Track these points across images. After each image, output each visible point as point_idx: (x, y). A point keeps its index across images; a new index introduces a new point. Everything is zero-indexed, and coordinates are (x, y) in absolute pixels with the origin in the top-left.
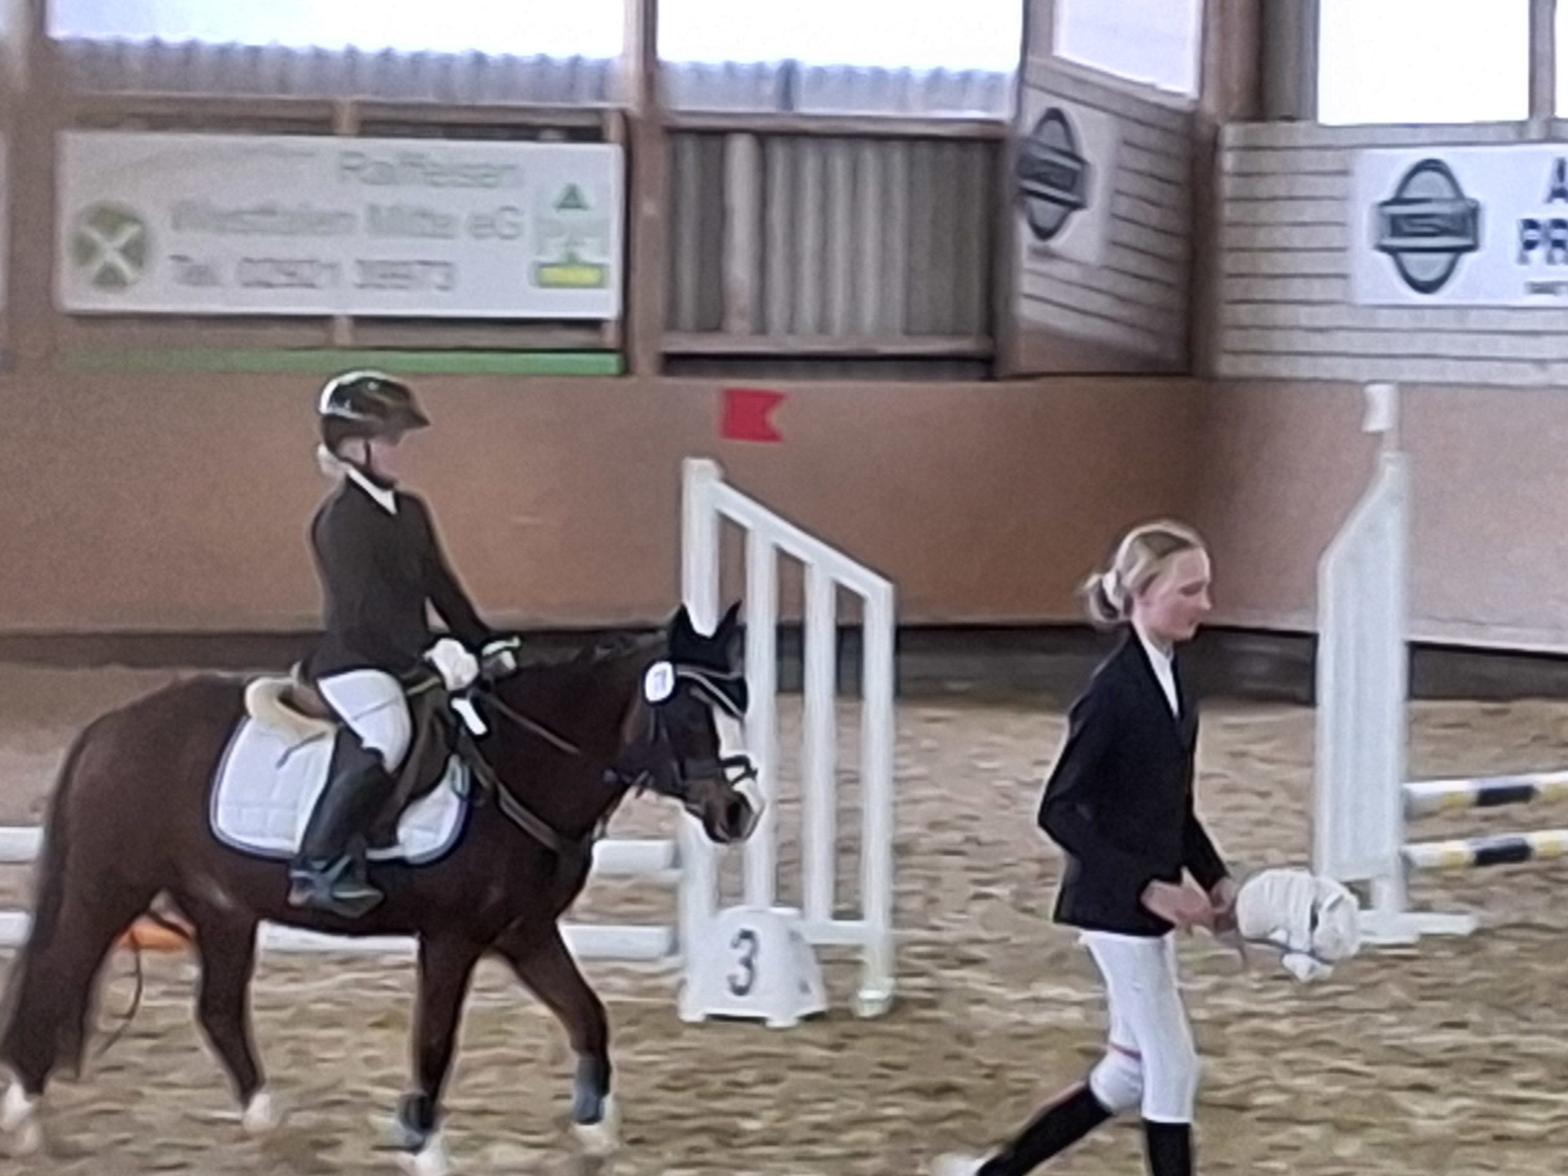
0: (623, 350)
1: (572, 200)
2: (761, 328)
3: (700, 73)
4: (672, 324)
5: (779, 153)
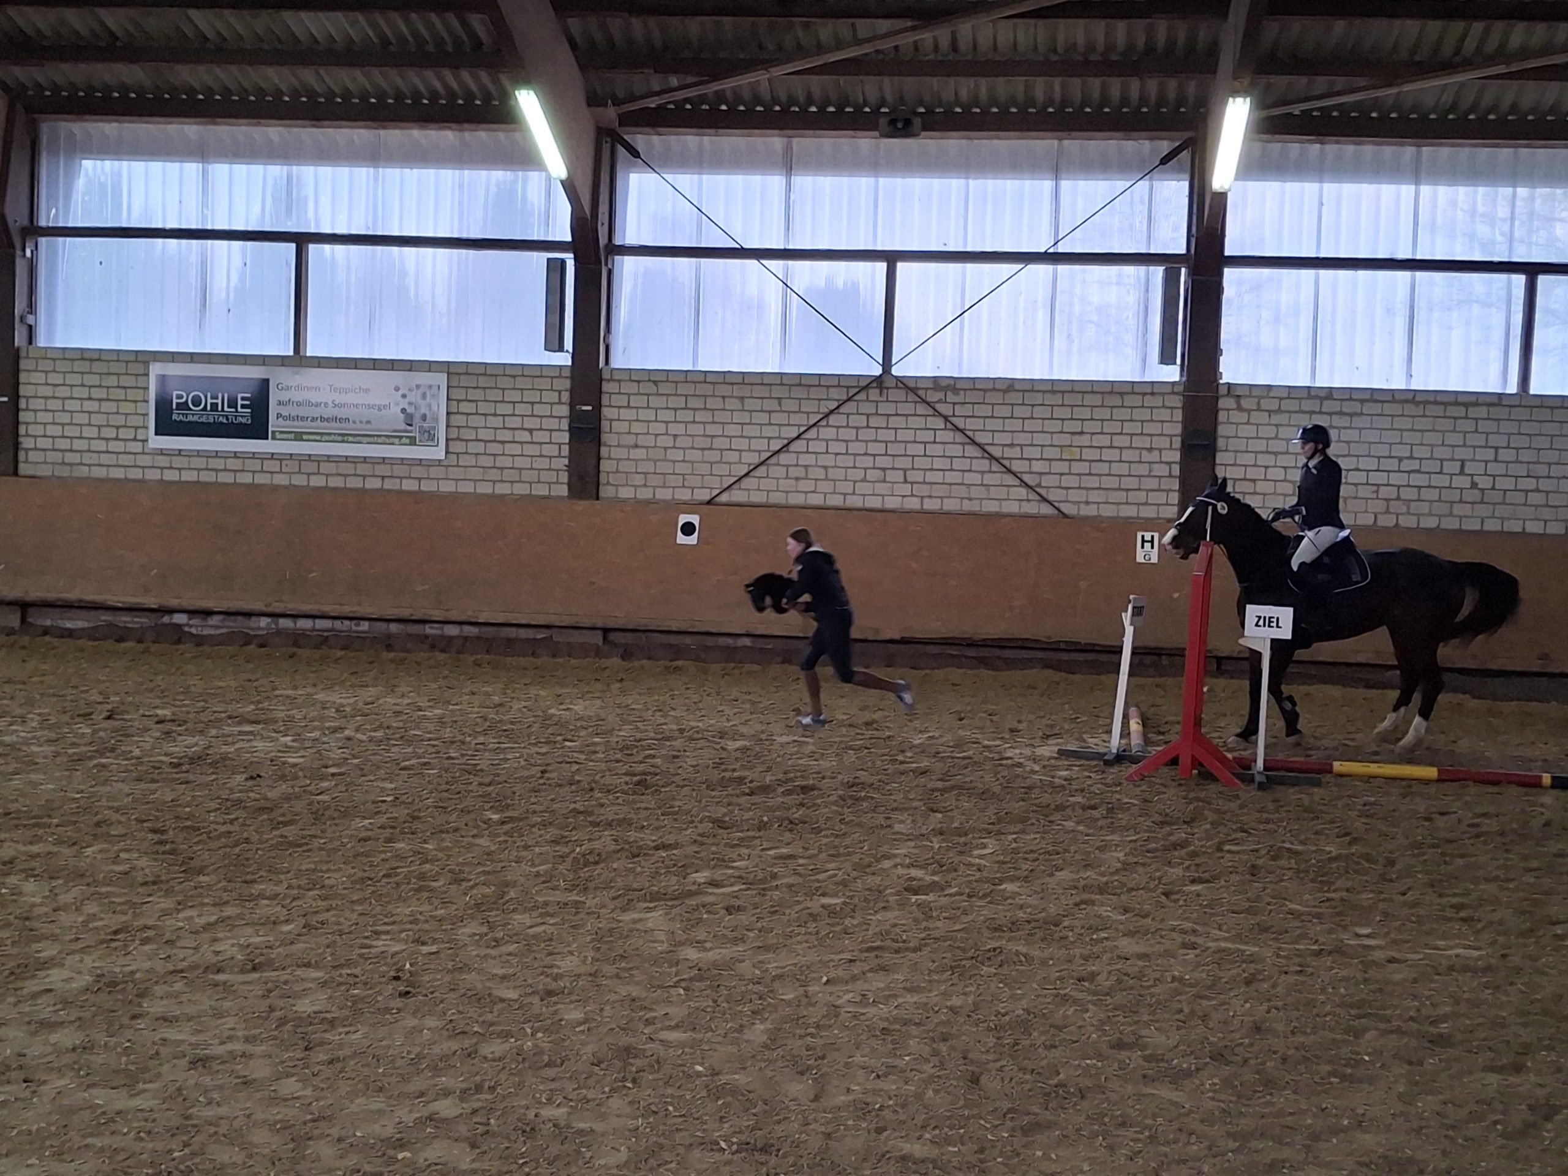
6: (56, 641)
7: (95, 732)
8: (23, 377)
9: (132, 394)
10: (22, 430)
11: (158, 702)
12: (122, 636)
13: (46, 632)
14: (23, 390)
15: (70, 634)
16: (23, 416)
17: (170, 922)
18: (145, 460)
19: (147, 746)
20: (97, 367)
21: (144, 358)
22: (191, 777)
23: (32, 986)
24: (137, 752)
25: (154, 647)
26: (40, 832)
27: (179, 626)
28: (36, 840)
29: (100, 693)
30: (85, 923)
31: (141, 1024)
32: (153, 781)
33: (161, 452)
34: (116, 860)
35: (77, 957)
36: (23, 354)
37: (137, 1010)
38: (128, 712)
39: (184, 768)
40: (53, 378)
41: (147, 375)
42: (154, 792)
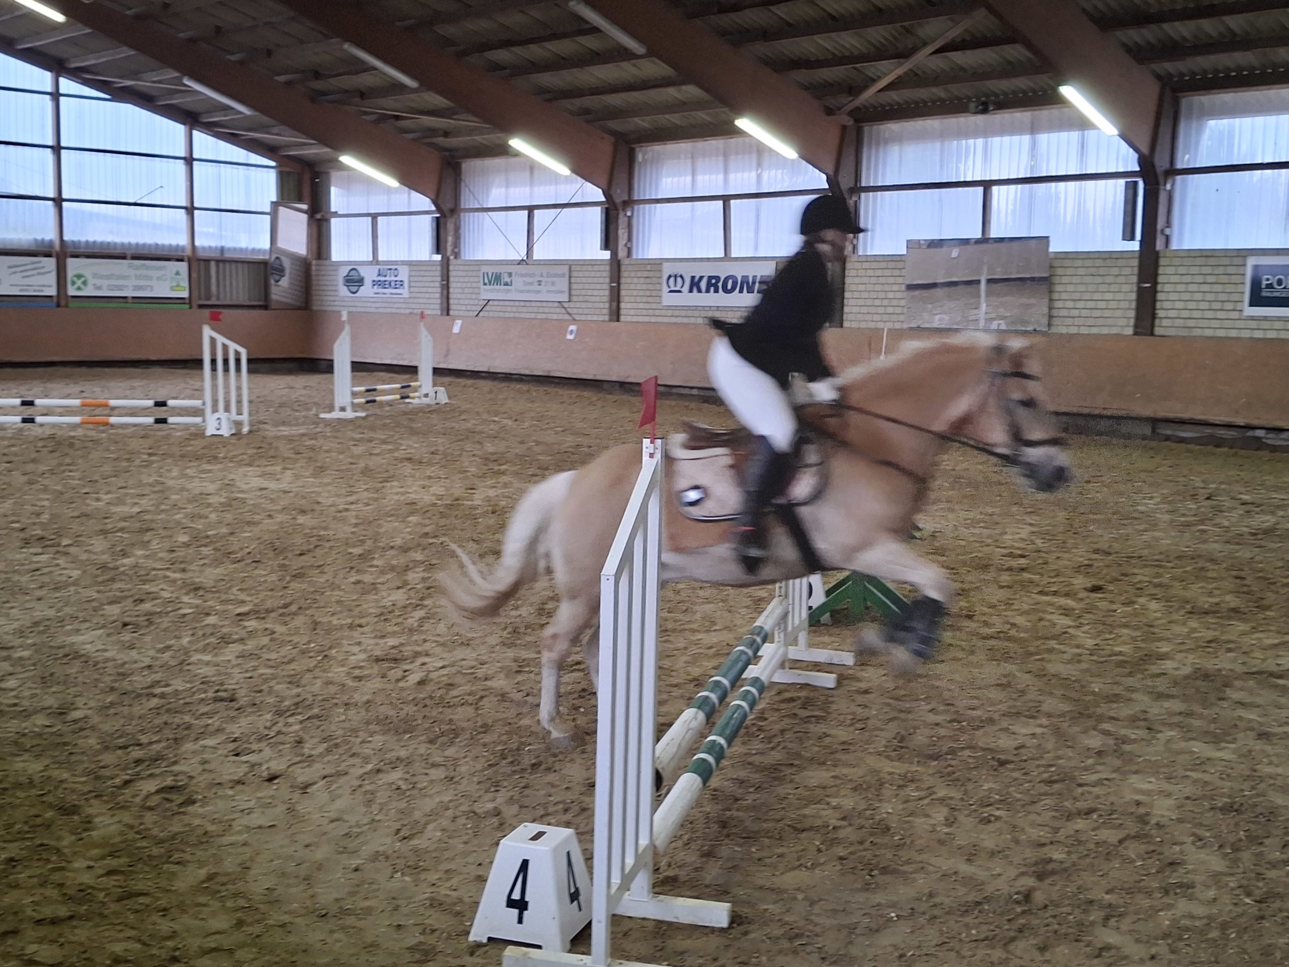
0: (190, 303)
1: (178, 273)
2: (218, 299)
3: (204, 248)
4: (200, 299)
5: (221, 265)
6: (1174, 445)
7: (1199, 508)
8: (1161, 270)
9: (1234, 279)
10: (1158, 305)
11: (1243, 490)
12: (1219, 443)
13: (1168, 438)
14: (1161, 279)
15: (1182, 440)
16: (1160, 296)
17: (1246, 640)
18: (1240, 324)
19: (1233, 520)
20: (1212, 261)
21: (1243, 254)
22: (1263, 543)
23: (1154, 669)
24: (1226, 523)
25: (1242, 452)
26: (1161, 570)
27: (1259, 439)
28: (1158, 575)
29: (1203, 481)
30: (1189, 633)
31: (1225, 704)
32: (1238, 544)
33: (1253, 318)
34: (1210, 594)
35: (1183, 655)
36: (1161, 255)
37: (1222, 695)
38: (1220, 495)
39: (1260, 537)
40: (1182, 270)
41: (1244, 265)
42: (1238, 551)
